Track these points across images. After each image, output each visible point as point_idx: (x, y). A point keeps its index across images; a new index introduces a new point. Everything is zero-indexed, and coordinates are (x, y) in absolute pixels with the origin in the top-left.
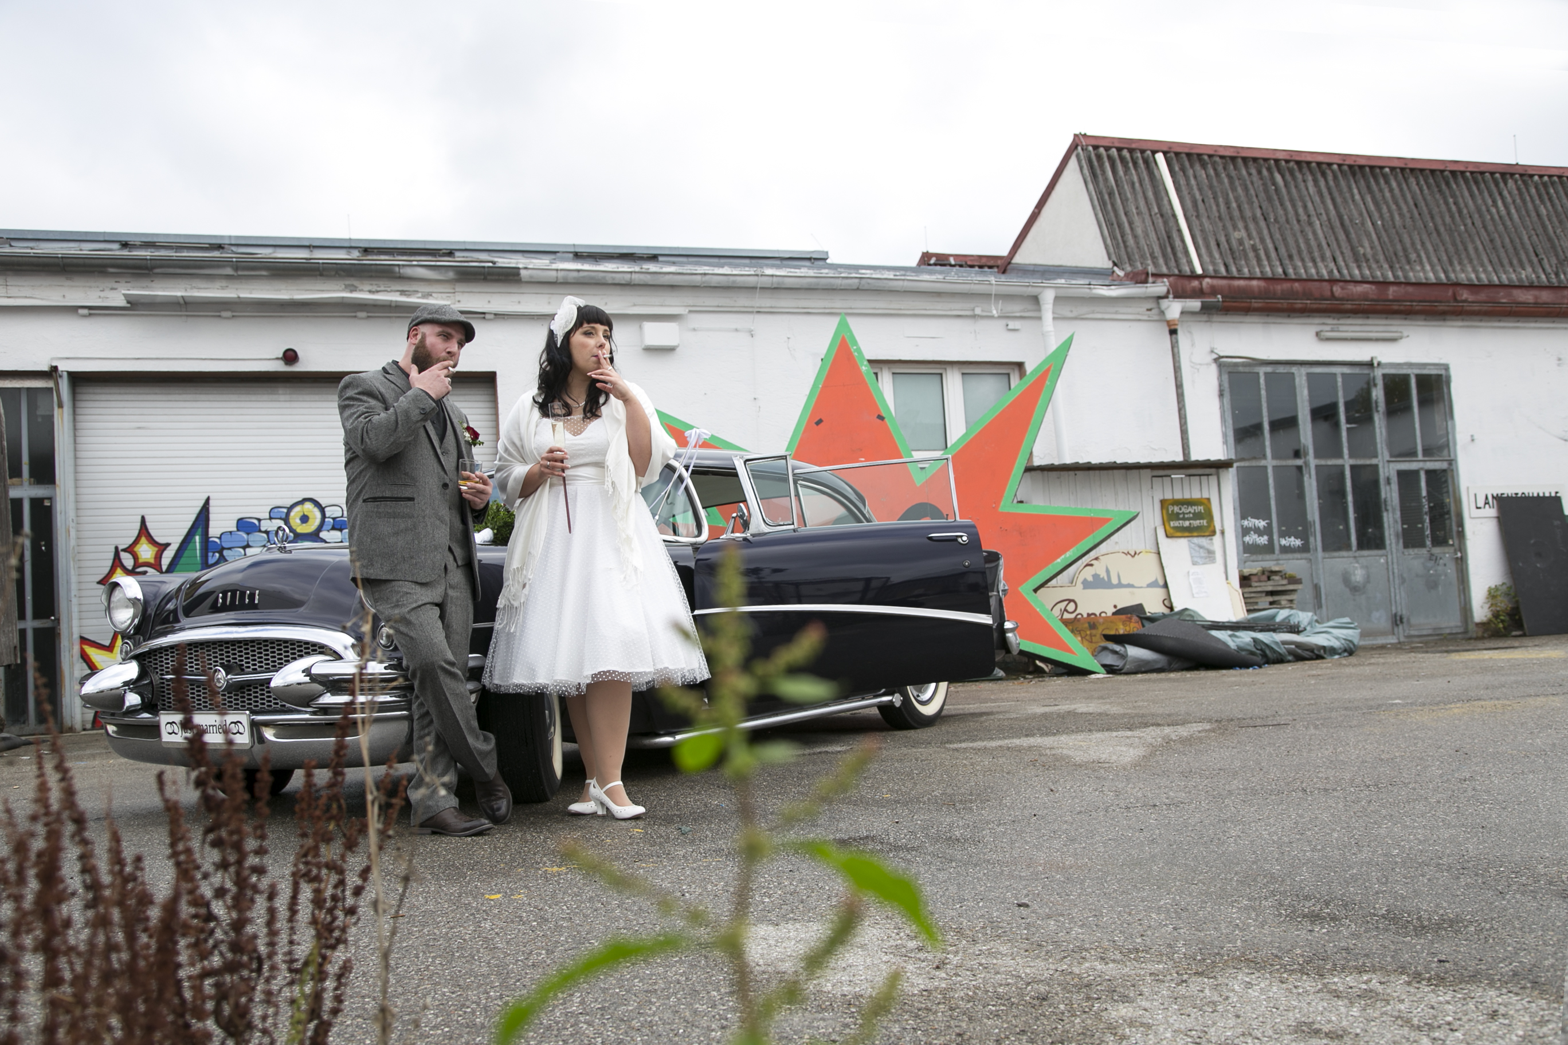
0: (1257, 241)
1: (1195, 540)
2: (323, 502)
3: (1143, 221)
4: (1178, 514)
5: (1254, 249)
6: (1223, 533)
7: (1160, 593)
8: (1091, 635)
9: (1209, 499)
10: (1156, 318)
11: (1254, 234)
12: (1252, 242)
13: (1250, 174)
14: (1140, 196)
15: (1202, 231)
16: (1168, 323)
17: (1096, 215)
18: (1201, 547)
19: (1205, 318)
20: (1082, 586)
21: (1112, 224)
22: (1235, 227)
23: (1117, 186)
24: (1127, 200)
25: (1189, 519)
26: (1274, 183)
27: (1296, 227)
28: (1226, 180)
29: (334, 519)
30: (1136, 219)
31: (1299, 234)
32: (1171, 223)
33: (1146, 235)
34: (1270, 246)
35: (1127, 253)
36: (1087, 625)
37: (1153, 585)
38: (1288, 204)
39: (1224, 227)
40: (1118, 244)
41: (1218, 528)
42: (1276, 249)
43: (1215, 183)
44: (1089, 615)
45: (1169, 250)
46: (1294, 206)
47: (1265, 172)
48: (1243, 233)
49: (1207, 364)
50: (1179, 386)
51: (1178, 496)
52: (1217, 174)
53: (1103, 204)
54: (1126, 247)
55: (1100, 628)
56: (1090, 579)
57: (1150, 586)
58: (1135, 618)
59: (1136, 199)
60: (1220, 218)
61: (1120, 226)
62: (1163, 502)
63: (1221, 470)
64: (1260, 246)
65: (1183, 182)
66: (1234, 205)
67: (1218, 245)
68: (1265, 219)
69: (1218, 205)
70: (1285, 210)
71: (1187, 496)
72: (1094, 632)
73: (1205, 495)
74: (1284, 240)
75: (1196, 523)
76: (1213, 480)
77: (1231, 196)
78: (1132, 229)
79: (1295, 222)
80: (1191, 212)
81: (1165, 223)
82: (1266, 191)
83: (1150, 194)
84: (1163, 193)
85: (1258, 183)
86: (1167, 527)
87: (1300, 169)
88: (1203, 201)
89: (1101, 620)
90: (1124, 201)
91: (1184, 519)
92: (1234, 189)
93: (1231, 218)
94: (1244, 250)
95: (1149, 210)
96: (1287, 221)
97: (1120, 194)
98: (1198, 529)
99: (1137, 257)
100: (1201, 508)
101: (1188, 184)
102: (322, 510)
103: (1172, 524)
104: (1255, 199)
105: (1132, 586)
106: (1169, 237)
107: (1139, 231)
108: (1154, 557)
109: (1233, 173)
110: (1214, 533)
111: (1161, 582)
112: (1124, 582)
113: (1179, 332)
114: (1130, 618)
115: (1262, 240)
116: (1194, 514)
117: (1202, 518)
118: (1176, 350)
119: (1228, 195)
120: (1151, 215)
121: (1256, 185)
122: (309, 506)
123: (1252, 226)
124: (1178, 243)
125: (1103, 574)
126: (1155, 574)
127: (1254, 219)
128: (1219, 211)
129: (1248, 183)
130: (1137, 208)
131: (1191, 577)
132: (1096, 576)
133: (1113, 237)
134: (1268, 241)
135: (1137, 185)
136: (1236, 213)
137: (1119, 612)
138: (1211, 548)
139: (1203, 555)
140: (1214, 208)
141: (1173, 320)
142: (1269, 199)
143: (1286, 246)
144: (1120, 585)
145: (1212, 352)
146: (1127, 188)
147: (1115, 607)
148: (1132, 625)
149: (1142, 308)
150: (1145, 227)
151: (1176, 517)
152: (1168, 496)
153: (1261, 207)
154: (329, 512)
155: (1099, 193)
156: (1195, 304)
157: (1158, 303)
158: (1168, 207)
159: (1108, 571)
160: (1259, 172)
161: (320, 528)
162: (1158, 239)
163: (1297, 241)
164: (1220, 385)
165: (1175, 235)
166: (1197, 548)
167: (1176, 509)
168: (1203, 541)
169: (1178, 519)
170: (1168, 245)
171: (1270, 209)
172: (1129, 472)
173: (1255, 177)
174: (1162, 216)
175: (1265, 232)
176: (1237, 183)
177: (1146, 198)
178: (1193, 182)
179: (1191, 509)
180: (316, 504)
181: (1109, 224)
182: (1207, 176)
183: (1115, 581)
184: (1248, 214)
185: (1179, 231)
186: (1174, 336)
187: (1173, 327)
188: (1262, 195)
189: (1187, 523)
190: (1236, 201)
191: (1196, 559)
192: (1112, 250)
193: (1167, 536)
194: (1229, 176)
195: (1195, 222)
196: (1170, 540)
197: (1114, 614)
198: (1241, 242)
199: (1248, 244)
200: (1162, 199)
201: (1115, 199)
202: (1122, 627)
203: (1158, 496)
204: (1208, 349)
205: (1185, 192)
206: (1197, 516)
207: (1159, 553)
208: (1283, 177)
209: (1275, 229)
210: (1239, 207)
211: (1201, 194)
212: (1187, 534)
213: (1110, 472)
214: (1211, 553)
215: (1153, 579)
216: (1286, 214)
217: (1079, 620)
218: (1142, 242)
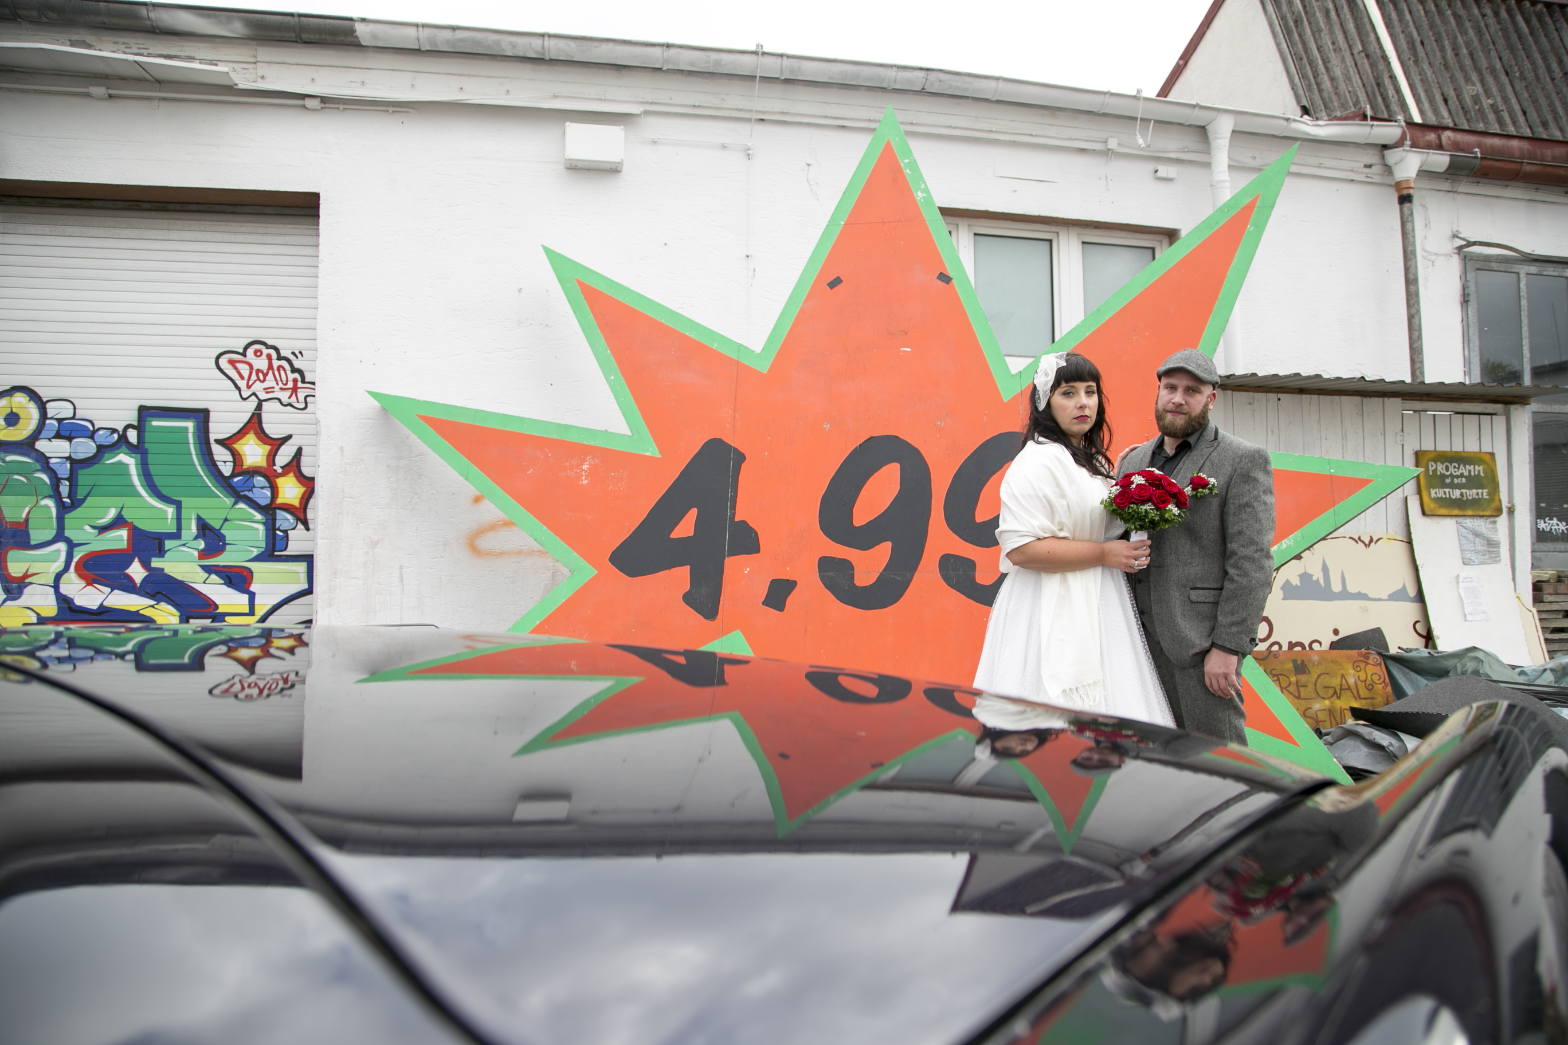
0: (1499, 99)
1: (1469, 522)
2: (44, 394)
3: (1343, 60)
4: (1443, 477)
5: (1494, 107)
6: (1511, 511)
7: (1410, 611)
8: (1298, 685)
9: (1492, 455)
10: (1377, 179)
11: (1494, 90)
12: (1490, 101)
13: (1484, 16)
14: (1337, 28)
15: (1421, 80)
16: (1398, 186)
17: (1278, 45)
18: (1477, 534)
19: (1446, 186)
20: (1281, 594)
21: (1301, 59)
22: (1468, 80)
23: (1306, 13)
24: (1320, 31)
25: (1460, 486)
26: (1517, 30)
27: (1550, 87)
28: (1452, 19)
29: (60, 421)
30: (1334, 60)
31: (1554, 96)
32: (1381, 66)
33: (1348, 79)
34: (1517, 107)
35: (1323, 99)
36: (1290, 665)
37: (1398, 596)
38: (1537, 56)
39: (1452, 78)
40: (1309, 85)
41: (1505, 504)
42: (1524, 113)
43: (1438, 21)
44: (1291, 645)
45: (1379, 99)
46: (1545, 59)
47: (1504, 14)
48: (1479, 87)
49: (1446, 255)
50: (1411, 282)
51: (1443, 446)
52: (1440, 12)
53: (1288, 33)
54: (1320, 91)
55: (1315, 672)
56: (1296, 581)
57: (1395, 597)
58: (1374, 658)
59: (1331, 32)
60: (1447, 67)
61: (1311, 63)
62: (1419, 457)
63: (1512, 407)
64: (1501, 106)
65: (1394, 15)
66: (1464, 51)
67: (1446, 101)
68: (1507, 74)
69: (1442, 50)
70: (1533, 63)
71: (1457, 447)
72: (1303, 678)
73: (1486, 448)
74: (1535, 102)
75: (1471, 493)
76: (1500, 422)
77: (1460, 40)
78: (1327, 69)
79: (1548, 80)
80: (1407, 54)
81: (1373, 66)
82: (1507, 38)
83: (1351, 26)
84: (1369, 27)
85: (1494, 26)
86: (1426, 499)
87: (1551, 15)
88: (1422, 43)
89: (1316, 658)
90: (1316, 32)
91: (1453, 486)
92: (1464, 32)
93: (1462, 68)
94: (1481, 111)
95: (1350, 47)
96: (1537, 78)
97: (1310, 23)
98: (1475, 503)
99: (1336, 104)
100: (1480, 469)
101: (1401, 20)
102: (42, 406)
103: (1433, 492)
104: (1491, 46)
105: (1361, 596)
106: (1378, 85)
107: (1338, 72)
108: (1402, 548)
109: (1462, 12)
110: (1499, 511)
111: (1412, 592)
112: (1352, 589)
113: (1416, 200)
114: (1366, 657)
115: (1506, 100)
116: (1469, 478)
117: (1482, 487)
118: (1409, 226)
119: (1456, 37)
120: (1352, 54)
121: (1492, 30)
122: (20, 400)
123: (1490, 80)
124: (1391, 92)
125: (1318, 575)
126: (1403, 578)
127: (1493, 71)
128: (1444, 58)
129: (1482, 24)
130: (1333, 43)
131: (1461, 585)
132: (1305, 577)
133: (1304, 77)
134: (1514, 101)
135: (1333, 13)
136: (1468, 62)
137: (1341, 644)
138: (1494, 537)
139: (1479, 548)
140: (1438, 54)
141: (1407, 181)
142: (1512, 49)
143: (1538, 109)
144: (1344, 595)
145: (1455, 236)
146: (1319, 16)
147: (1336, 632)
148: (1370, 669)
149: (1355, 162)
150: (1346, 67)
151: (1439, 481)
152: (1428, 446)
153: (1500, 59)
154: (52, 409)
155: (1283, 18)
156: (1441, 160)
157: (1383, 157)
158: (1377, 47)
159: (1325, 569)
160: (1496, 14)
161: (36, 435)
162: (1364, 85)
163: (1551, 104)
164: (1464, 288)
165: (1387, 82)
166: (1471, 537)
167: (1441, 468)
168: (1481, 525)
169: (1444, 486)
170: (1377, 94)
171: (1513, 62)
172: (1366, 400)
173: (1491, 20)
174: (1368, 56)
175: (1509, 89)
176: (1468, 24)
177: (1345, 32)
178: (1408, 17)
179: (1464, 470)
180: (33, 395)
181: (1298, 59)
182: (1426, 13)
183: (1336, 587)
184: (1484, 63)
185: (1393, 78)
186: (1407, 205)
187: (1405, 192)
188: (1501, 42)
189: (1456, 494)
190: (1467, 48)
191: (1468, 556)
192: (1301, 92)
193: (1424, 513)
194: (1455, 15)
195: (1413, 69)
196: (1427, 521)
197: (1334, 646)
198: (1476, 99)
199: (1486, 102)
200: (1368, 36)
201: (1303, 29)
202: (1352, 671)
203: (1412, 445)
204: (1450, 234)
205: (1398, 29)
206: (1474, 482)
207: (1410, 542)
208: (1527, 22)
209: (1520, 86)
210: (1471, 55)
211: (1419, 35)
212: (1456, 512)
213: (1336, 398)
214: (1492, 545)
215: (1399, 587)
216: (1535, 70)
217: (1276, 655)
218: (1342, 86)
